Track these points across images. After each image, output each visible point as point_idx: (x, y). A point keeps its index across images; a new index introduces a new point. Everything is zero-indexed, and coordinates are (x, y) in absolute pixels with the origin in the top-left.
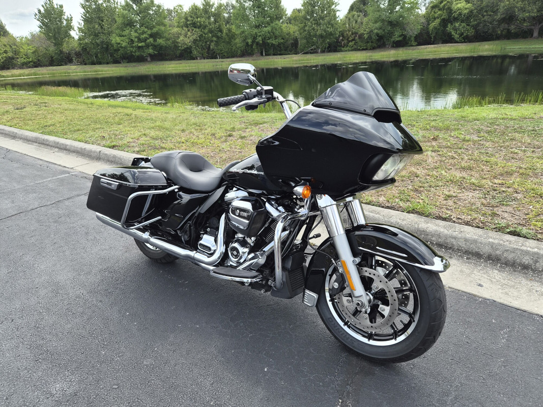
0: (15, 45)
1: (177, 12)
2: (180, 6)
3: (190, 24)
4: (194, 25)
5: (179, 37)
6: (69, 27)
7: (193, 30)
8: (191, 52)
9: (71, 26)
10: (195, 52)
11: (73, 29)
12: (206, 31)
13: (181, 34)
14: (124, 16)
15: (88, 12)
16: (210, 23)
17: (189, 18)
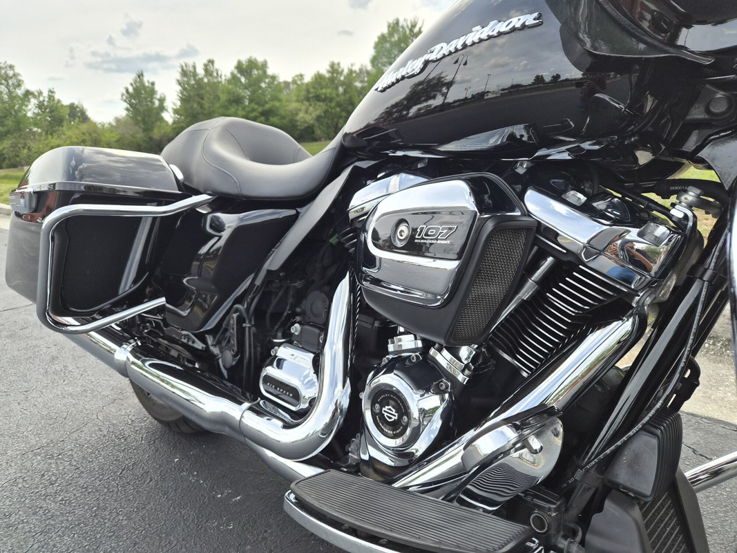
0: (95, 132)
1: (296, 83)
2: (301, 75)
3: (312, 97)
4: (318, 98)
5: (297, 114)
6: (162, 108)
7: (315, 104)
8: (313, 132)
9: (164, 107)
10: (318, 132)
11: (166, 110)
12: (333, 104)
13: (300, 110)
14: (229, 92)
15: (184, 89)
16: (338, 95)
17: (312, 90)
